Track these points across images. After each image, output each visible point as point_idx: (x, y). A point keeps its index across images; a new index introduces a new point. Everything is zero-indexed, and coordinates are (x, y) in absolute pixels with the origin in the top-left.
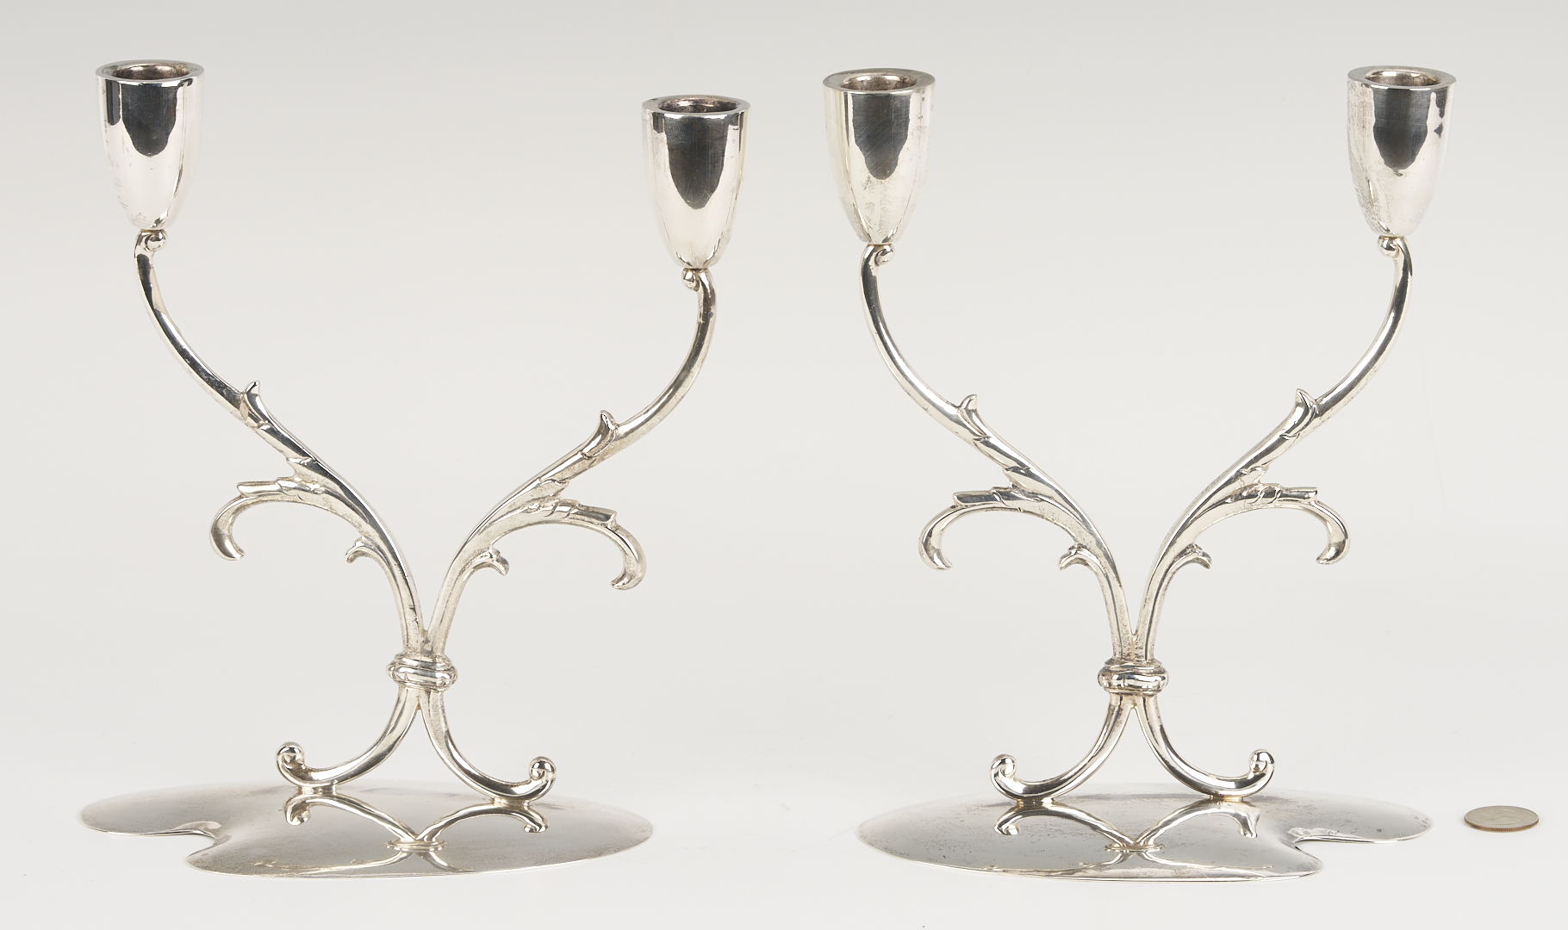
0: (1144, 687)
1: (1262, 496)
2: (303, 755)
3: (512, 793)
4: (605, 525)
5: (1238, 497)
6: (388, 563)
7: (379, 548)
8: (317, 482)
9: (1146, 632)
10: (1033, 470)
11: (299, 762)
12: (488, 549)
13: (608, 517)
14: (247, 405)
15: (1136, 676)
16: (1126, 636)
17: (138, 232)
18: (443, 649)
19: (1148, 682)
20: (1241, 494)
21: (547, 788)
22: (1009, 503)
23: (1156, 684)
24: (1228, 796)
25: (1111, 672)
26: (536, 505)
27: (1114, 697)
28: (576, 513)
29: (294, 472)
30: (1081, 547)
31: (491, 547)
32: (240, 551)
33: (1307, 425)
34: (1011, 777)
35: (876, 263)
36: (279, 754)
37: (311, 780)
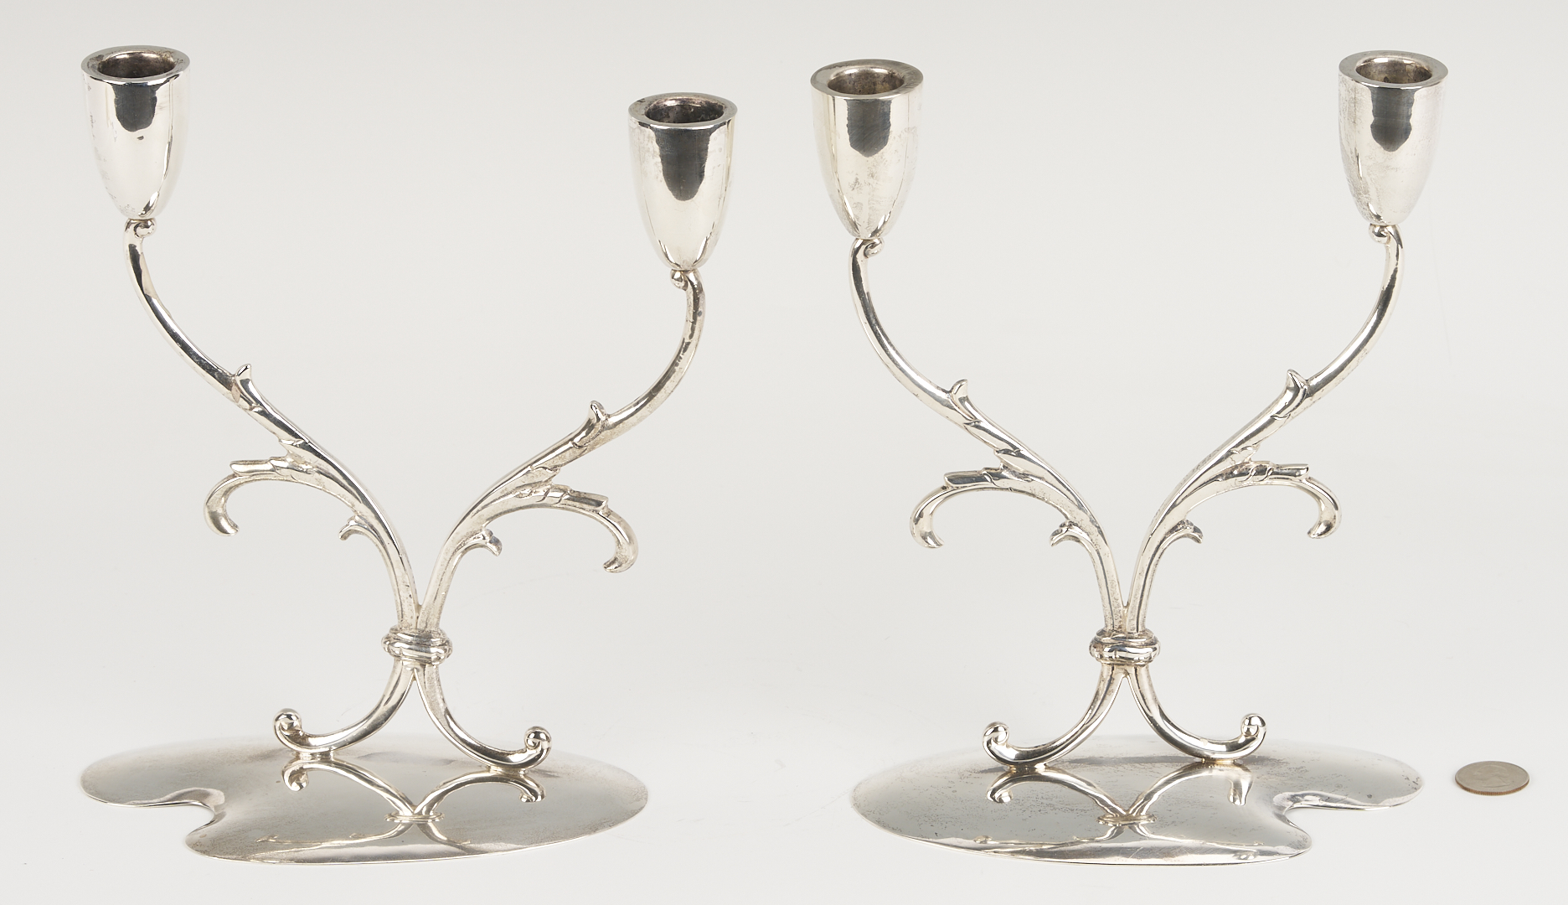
0: (1136, 658)
1: (1253, 474)
2: (300, 721)
3: (508, 761)
4: (596, 511)
5: (1228, 475)
6: (382, 543)
7: (372, 527)
8: (309, 463)
9: (1138, 606)
10: (1024, 452)
11: (297, 728)
12: (481, 530)
13: (599, 504)
14: (239, 388)
15: (1128, 649)
16: (1118, 609)
17: (126, 220)
18: (438, 624)
19: (1140, 653)
20: (1232, 473)
21: (542, 757)
22: (999, 483)
23: (1148, 655)
24: (1219, 759)
25: (1102, 643)
26: (527, 491)
27: (1106, 667)
28: (568, 499)
29: (286, 453)
30: (1072, 524)
31: (483, 530)
32: (235, 526)
33: (1297, 406)
34: (1003, 744)
35: (865, 255)
36: (277, 719)
37: (308, 745)
